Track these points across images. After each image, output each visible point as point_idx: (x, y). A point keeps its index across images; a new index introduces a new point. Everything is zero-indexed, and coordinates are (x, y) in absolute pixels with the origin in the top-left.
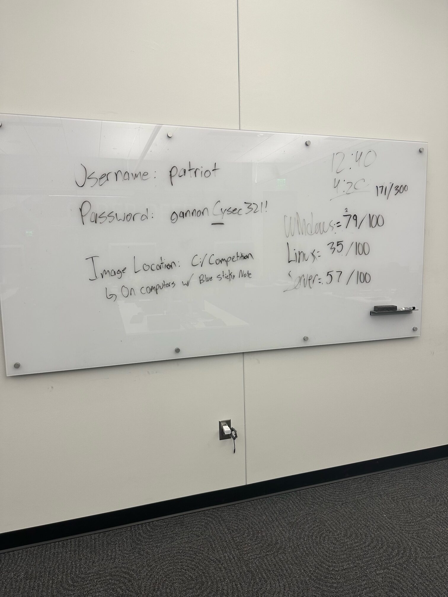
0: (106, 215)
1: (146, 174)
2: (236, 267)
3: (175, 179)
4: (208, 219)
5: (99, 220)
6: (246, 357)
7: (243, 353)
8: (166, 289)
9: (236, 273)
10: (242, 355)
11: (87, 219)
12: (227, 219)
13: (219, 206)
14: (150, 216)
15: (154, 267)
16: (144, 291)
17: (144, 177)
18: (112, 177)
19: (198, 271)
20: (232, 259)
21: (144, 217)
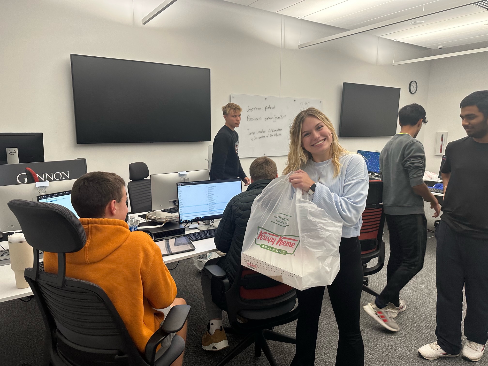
0: (252, 119)
1: (261, 108)
2: (278, 133)
3: (266, 109)
4: (273, 120)
5: (251, 120)
6: (279, 157)
7: (278, 156)
8: (263, 138)
9: (278, 134)
10: (278, 157)
11: (248, 120)
12: (277, 120)
13: (275, 116)
14: (261, 119)
15: (261, 132)
16: (258, 138)
17: (260, 109)
18: (254, 109)
19: (270, 133)
20: (277, 130)
21: (260, 119)
